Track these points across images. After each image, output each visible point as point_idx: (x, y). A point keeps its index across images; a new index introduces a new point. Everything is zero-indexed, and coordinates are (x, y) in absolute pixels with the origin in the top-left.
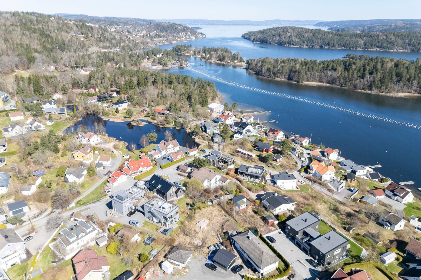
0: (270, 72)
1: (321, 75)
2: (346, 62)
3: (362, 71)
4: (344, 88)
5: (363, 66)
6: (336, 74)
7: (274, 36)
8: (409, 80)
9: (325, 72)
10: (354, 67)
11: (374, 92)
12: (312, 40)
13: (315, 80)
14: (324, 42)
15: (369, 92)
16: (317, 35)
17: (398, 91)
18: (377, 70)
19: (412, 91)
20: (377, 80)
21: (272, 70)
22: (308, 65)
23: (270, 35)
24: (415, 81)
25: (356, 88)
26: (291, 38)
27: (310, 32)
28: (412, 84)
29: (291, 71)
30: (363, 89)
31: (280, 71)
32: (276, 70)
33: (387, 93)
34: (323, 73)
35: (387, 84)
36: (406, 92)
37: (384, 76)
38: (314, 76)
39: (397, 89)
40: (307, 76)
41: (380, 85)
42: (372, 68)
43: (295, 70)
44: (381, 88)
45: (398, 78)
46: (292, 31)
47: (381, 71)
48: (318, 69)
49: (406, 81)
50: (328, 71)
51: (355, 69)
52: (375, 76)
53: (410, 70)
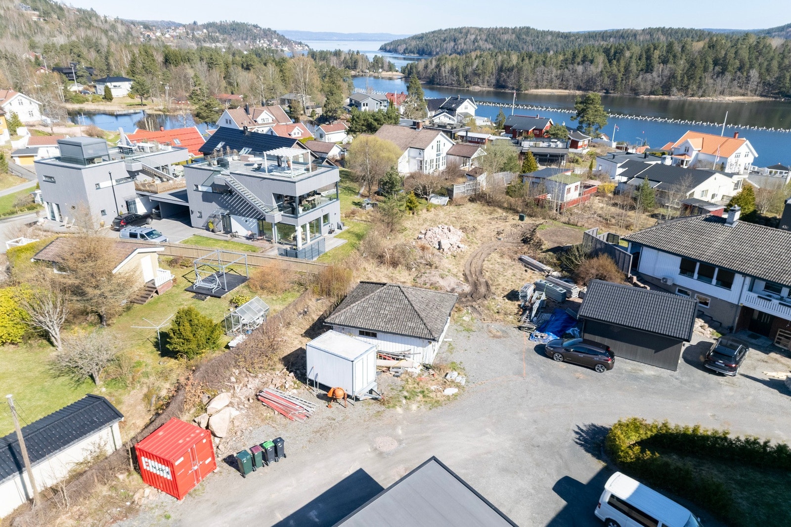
0: (458, 75)
1: (563, 75)
2: (609, 50)
3: (644, 60)
4: (612, 95)
5: (646, 53)
6: (594, 70)
7: (444, 41)
8: (740, 69)
9: (570, 67)
10: (628, 54)
11: (676, 97)
12: (517, 46)
13: (551, 85)
14: (538, 48)
15: (666, 97)
16: (524, 37)
17: (722, 93)
18: (675, 56)
19: (749, 92)
20: (679, 72)
21: (461, 70)
22: (534, 59)
23: (436, 41)
24: (754, 70)
25: (637, 94)
26: (476, 44)
27: (510, 32)
28: (748, 78)
29: (501, 69)
30: (652, 93)
31: (480, 71)
32: (469, 70)
33: (702, 96)
34: (566, 70)
35: (700, 78)
36: (736, 94)
37: (692, 64)
38: (549, 76)
39: (720, 88)
40: (535, 77)
41: (687, 82)
42: (664, 53)
43: (509, 66)
44: (688, 88)
45: (718, 68)
46: (477, 32)
47: (684, 57)
48: (557, 64)
49: (736, 72)
50: (576, 65)
51: (631, 58)
52: (672, 66)
53: (740, 51)
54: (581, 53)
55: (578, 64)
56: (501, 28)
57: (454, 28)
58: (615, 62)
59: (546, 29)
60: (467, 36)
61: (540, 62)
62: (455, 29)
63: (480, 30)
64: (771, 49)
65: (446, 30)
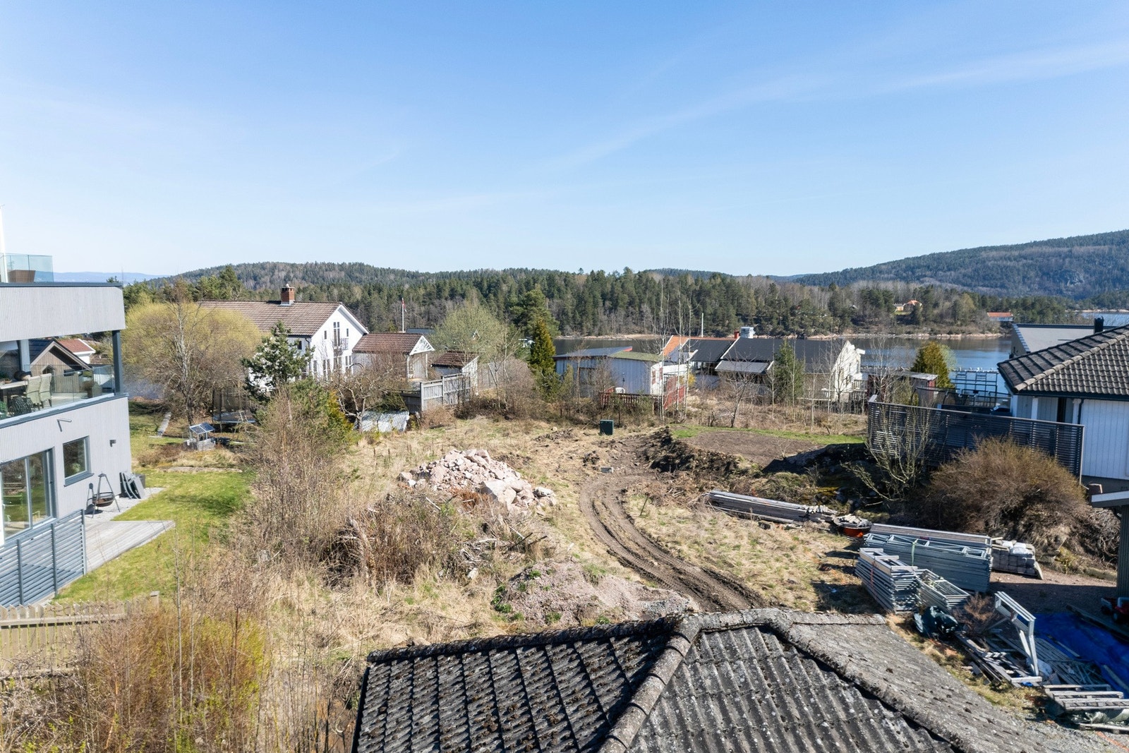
1: (428, 313)
2: (480, 284)
8: (631, 303)
9: (437, 302)
10: (505, 288)
17: (619, 331)
18: (559, 290)
19: (646, 330)
20: (569, 308)
22: (385, 292)
24: (645, 306)
27: (337, 268)
28: (641, 314)
33: (599, 335)
34: (431, 306)
35: (593, 314)
36: (634, 332)
37: (580, 300)
38: (411, 315)
39: (615, 326)
40: (391, 315)
41: (580, 319)
42: (547, 287)
43: (351, 301)
44: (582, 326)
45: (608, 303)
46: (288, 267)
47: (569, 291)
48: (418, 299)
49: (627, 308)
50: (443, 300)
51: (510, 292)
52: (559, 301)
53: (626, 285)
54: (448, 286)
55: (446, 299)
56: (324, 264)
57: (251, 262)
58: (491, 296)
59: (386, 267)
60: (273, 273)
61: (395, 297)
62: (254, 264)
63: (293, 265)
64: (655, 283)
65: (238, 266)
